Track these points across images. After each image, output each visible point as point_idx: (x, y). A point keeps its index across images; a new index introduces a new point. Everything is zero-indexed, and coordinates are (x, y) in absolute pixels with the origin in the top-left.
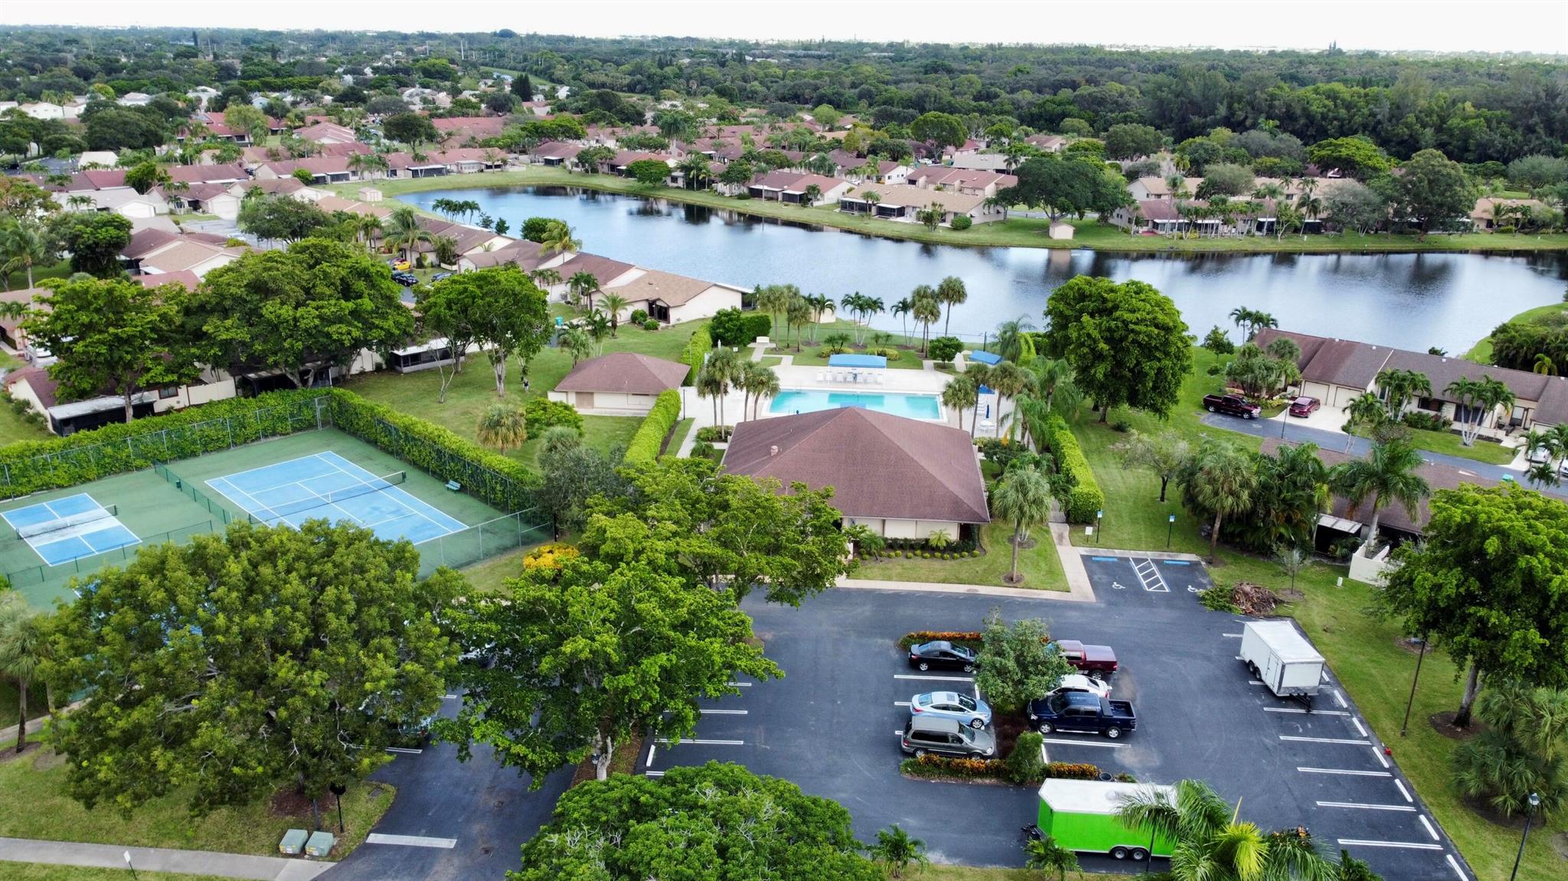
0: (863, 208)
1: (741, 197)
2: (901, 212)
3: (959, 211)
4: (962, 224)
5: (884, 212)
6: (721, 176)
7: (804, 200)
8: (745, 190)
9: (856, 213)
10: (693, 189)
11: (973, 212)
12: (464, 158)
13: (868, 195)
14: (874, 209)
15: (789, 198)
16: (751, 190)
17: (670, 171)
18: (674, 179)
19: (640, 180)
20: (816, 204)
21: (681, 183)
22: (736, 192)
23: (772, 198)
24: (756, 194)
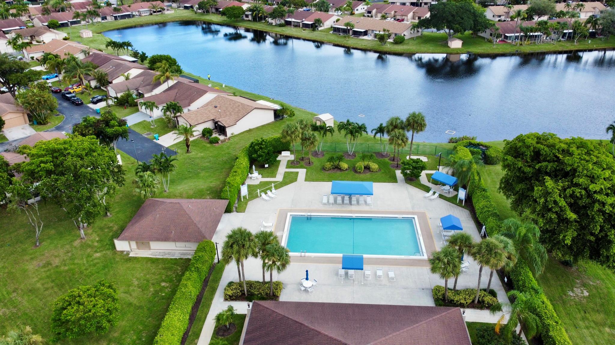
0: (345, 31)
1: (281, 25)
2: (365, 33)
3: (397, 32)
4: (399, 40)
5: (357, 34)
6: (270, 14)
7: (314, 27)
8: (283, 22)
9: (341, 34)
10: (256, 21)
11: (405, 33)
12: (142, 8)
13: (347, 24)
14: (351, 32)
15: (306, 26)
16: (286, 22)
17: (244, 12)
18: (247, 16)
19: (228, 17)
20: (320, 29)
21: (250, 18)
22: (278, 22)
23: (297, 25)
24: (288, 23)
